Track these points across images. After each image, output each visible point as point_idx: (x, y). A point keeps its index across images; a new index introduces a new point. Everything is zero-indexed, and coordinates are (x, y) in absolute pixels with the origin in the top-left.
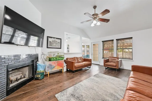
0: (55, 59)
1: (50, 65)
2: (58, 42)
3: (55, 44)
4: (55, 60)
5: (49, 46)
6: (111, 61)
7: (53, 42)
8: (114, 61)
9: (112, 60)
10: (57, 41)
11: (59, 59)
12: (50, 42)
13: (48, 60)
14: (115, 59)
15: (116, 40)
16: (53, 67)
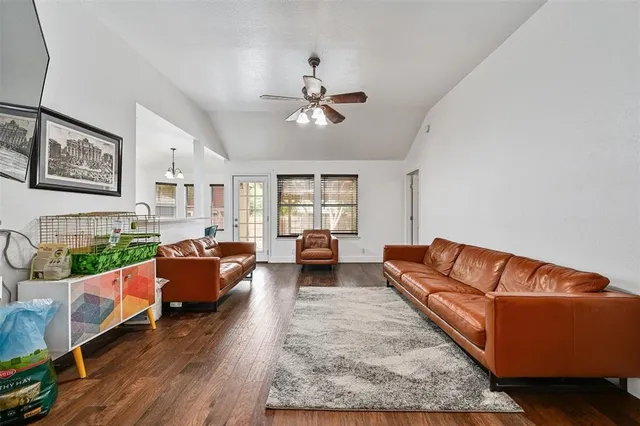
0: (115, 257)
1: (91, 299)
2: (106, 155)
3: (85, 166)
4: (119, 262)
5: (47, 176)
6: (312, 244)
7: (74, 153)
8: (319, 241)
9: (313, 241)
10: (95, 150)
11: (138, 253)
12: (54, 145)
13: (68, 272)
14: (322, 235)
15: (322, 176)
16: (104, 306)
